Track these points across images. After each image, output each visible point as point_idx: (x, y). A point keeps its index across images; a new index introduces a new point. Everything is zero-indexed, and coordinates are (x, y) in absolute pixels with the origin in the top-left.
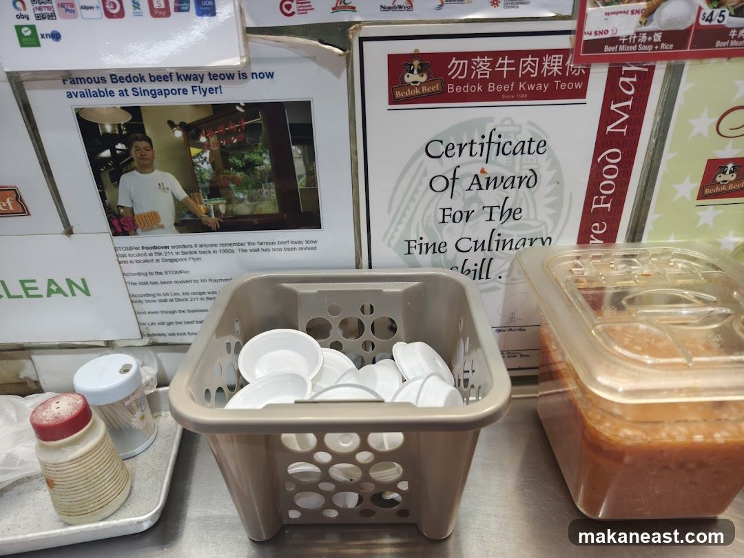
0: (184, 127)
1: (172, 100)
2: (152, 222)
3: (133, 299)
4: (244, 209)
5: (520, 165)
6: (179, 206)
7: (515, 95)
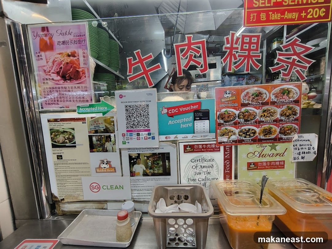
0: (147, 157)
1: (146, 152)
2: (138, 174)
3: (132, 190)
4: (156, 172)
5: (209, 164)
6: (144, 171)
7: (207, 151)
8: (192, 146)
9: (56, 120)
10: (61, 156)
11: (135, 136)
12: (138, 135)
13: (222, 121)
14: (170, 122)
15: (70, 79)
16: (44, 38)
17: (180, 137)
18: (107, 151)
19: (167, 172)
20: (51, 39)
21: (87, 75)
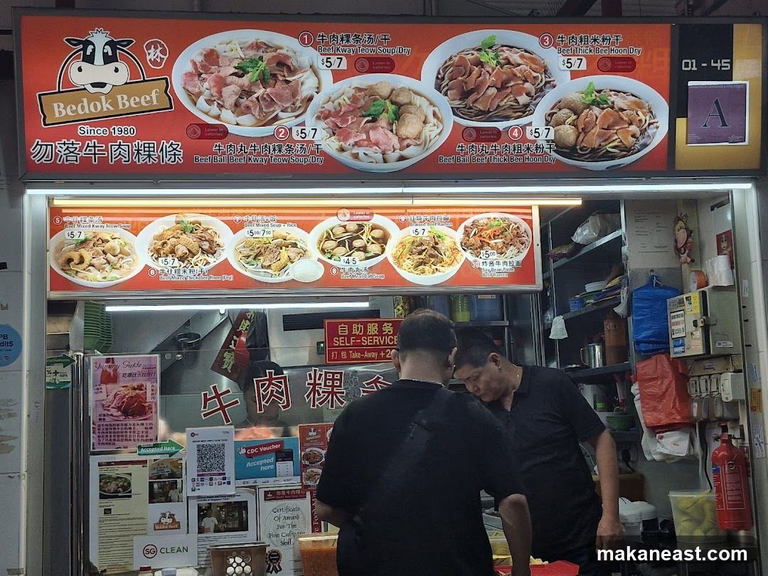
0: (220, 507)
1: (219, 501)
2: (208, 530)
3: (199, 553)
4: (230, 526)
5: (295, 513)
6: (216, 526)
7: (291, 498)
8: (274, 493)
9: (109, 464)
10: (110, 510)
11: (207, 481)
12: (211, 479)
13: (307, 463)
14: (249, 464)
15: (133, 415)
16: (108, 369)
17: (260, 481)
18: (171, 501)
19: (243, 527)
20: (115, 370)
21: (154, 410)
